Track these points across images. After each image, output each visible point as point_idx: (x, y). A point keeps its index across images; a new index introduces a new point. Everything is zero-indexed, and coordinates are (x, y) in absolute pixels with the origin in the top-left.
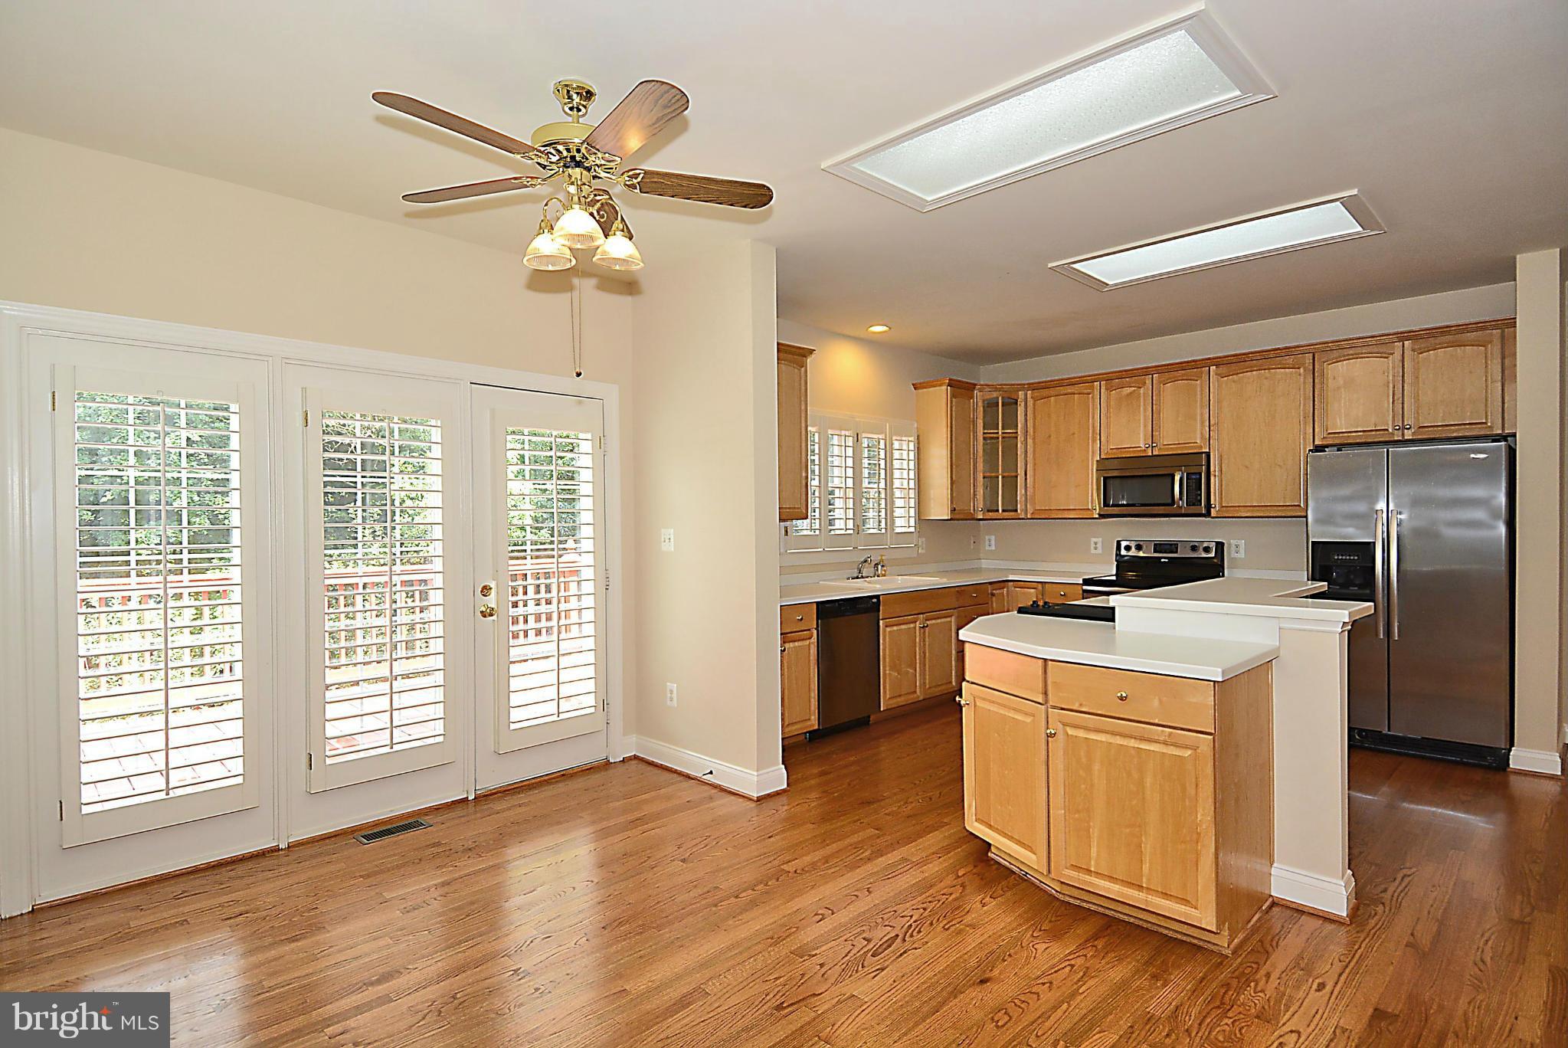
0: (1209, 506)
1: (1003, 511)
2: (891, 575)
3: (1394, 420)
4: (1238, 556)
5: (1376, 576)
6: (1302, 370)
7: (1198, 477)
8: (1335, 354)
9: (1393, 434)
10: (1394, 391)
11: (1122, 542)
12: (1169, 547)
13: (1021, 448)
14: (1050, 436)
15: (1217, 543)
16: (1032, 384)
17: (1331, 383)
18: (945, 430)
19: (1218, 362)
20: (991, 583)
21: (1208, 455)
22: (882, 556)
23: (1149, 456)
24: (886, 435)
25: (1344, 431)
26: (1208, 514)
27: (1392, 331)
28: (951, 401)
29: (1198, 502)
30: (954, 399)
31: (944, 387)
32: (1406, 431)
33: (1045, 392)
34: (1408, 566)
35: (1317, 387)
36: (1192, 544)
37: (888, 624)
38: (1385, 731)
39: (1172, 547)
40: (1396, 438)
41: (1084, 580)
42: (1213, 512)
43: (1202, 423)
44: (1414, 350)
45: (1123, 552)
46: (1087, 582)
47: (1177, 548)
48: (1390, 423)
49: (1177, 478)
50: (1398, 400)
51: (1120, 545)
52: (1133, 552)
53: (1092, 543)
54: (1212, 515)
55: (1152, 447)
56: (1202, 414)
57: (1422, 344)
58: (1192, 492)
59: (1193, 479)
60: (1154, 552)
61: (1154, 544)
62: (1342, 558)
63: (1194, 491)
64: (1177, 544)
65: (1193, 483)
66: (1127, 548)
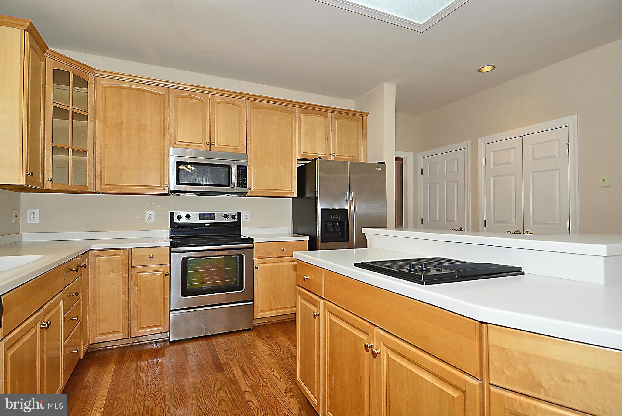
5: (349, 226)
7: (244, 168)
12: (210, 216)
15: (238, 213)
20: (82, 255)
25: (309, 152)
26: (246, 194)
28: (29, 50)
29: (245, 185)
32: (332, 156)
35: (298, 127)
36: (226, 213)
39: (212, 216)
42: (249, 193)
43: (242, 134)
44: (334, 117)
45: (176, 221)
47: (215, 217)
50: (329, 141)
51: (173, 215)
52: (184, 220)
55: (211, 145)
57: (338, 116)
58: (240, 178)
59: (241, 170)
60: (199, 220)
61: (199, 214)
62: (334, 218)
63: (242, 178)
64: (215, 214)
65: (241, 172)
66: (180, 217)
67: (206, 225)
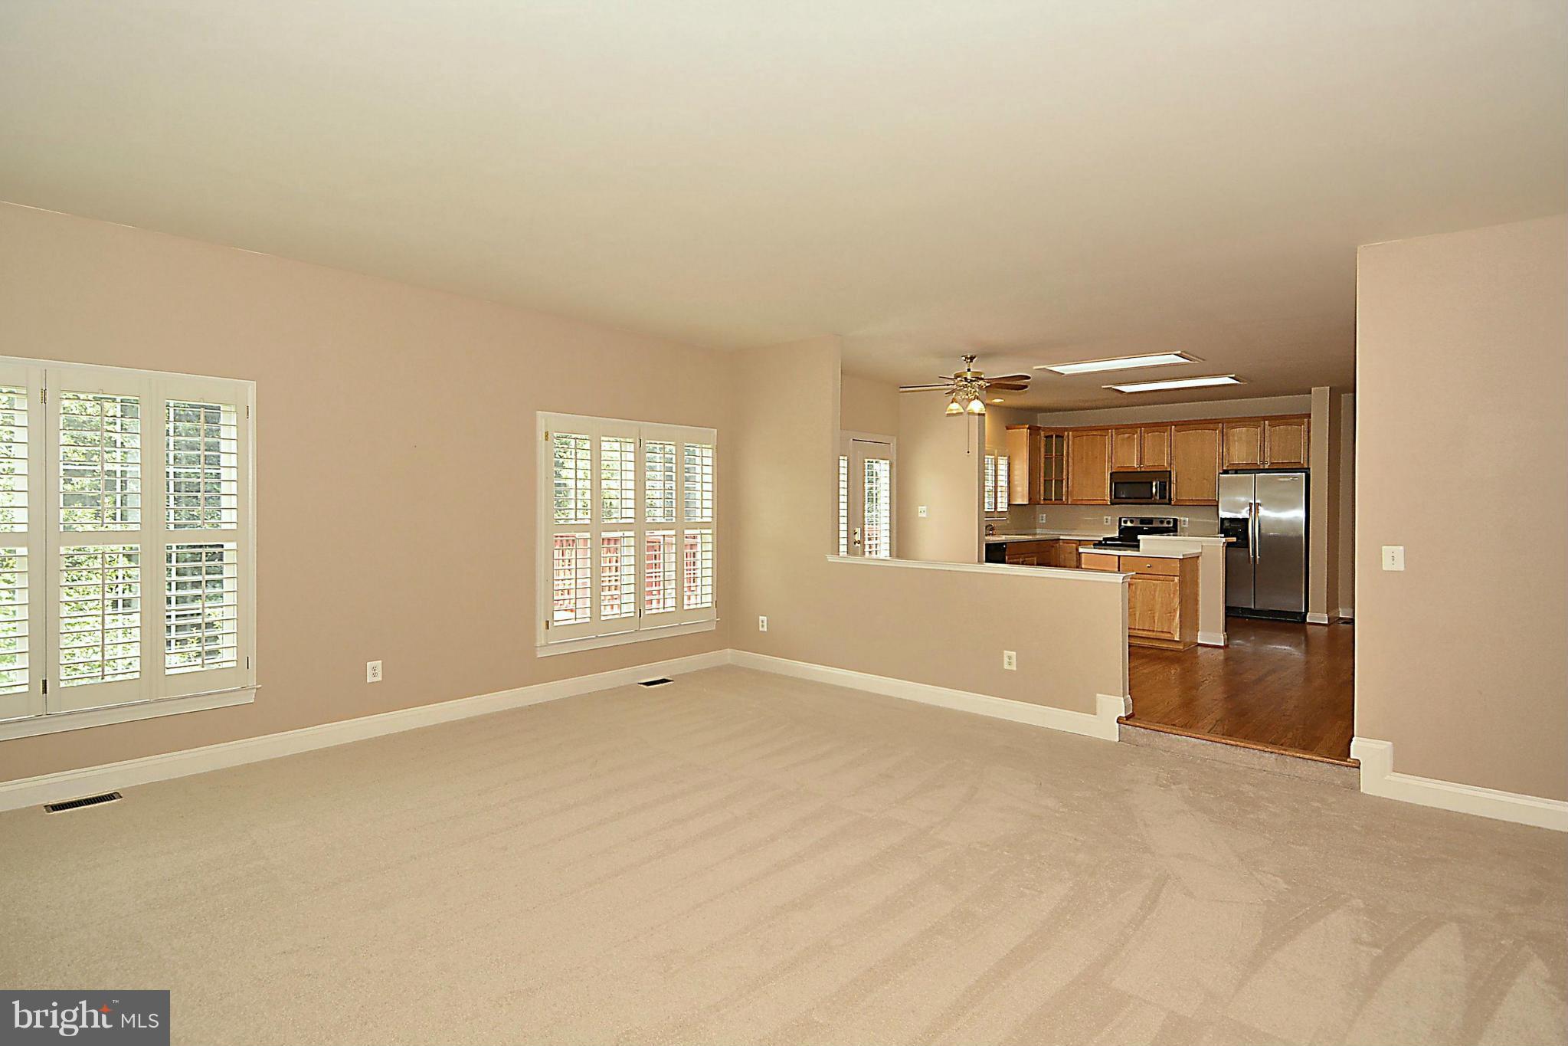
0: (1170, 499)
1: (1055, 500)
3: (1260, 459)
4: (1185, 526)
5: (1249, 535)
6: (1217, 431)
7: (1165, 484)
8: (1234, 424)
9: (1259, 466)
10: (1260, 445)
12: (1148, 521)
13: (1066, 464)
14: (1082, 459)
15: (1174, 519)
16: (1074, 428)
17: (1231, 439)
18: (1026, 454)
19: (1176, 424)
20: (1052, 540)
21: (1170, 472)
23: (1139, 472)
24: (995, 456)
25: (1237, 463)
26: (1170, 504)
27: (1262, 414)
28: (1029, 437)
29: (1165, 498)
31: (1025, 430)
32: (1265, 464)
33: (1079, 433)
34: (1263, 531)
35: (1225, 441)
36: (1161, 520)
38: (1253, 608)
39: (1150, 521)
40: (1261, 468)
42: (1173, 503)
43: (1167, 456)
44: (1269, 425)
45: (1122, 524)
46: (1105, 539)
47: (1152, 522)
48: (1258, 460)
49: (1154, 484)
50: (1262, 449)
52: (1129, 524)
53: (1106, 519)
54: (1172, 505)
55: (1141, 467)
56: (1167, 451)
57: (1273, 422)
59: (1162, 485)
60: (1140, 524)
62: (1234, 526)
63: (1162, 491)
64: (1152, 519)
65: (1162, 487)
66: (1125, 522)
67: (1145, 528)
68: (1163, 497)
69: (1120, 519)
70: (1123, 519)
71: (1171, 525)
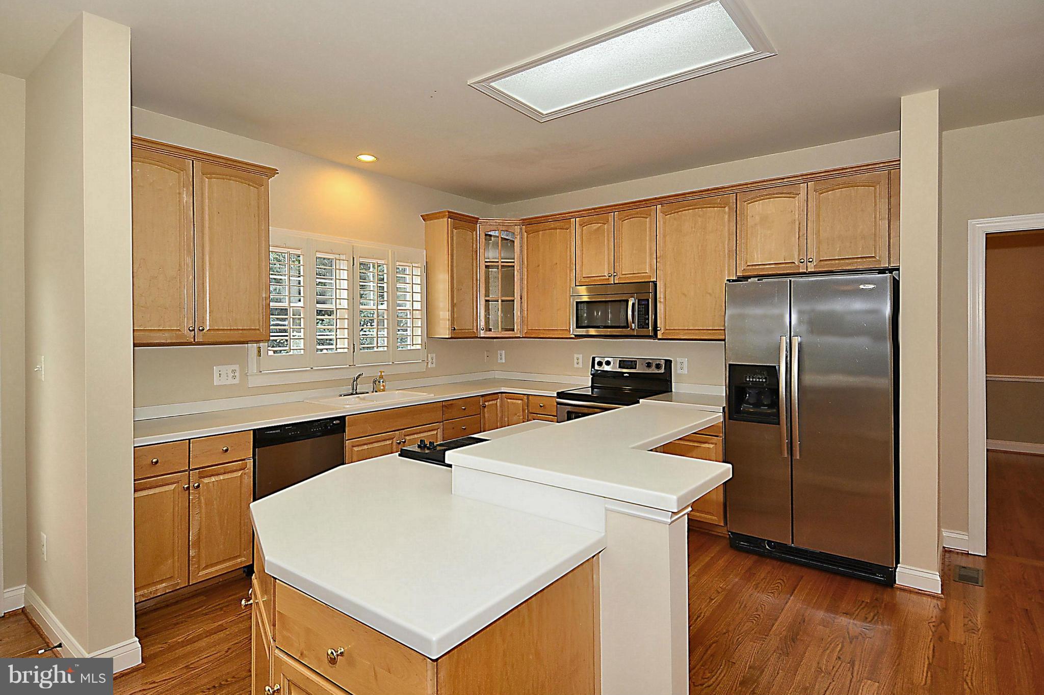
0: (656, 329)
1: (502, 330)
2: (389, 390)
3: (799, 255)
4: (682, 372)
5: (780, 397)
6: (727, 209)
7: (646, 303)
8: (753, 194)
9: (799, 266)
10: (799, 228)
11: (596, 359)
12: (630, 363)
13: (517, 275)
14: (538, 266)
15: (666, 360)
16: (526, 219)
17: (750, 222)
18: (446, 256)
19: (663, 201)
20: (482, 396)
21: (655, 283)
22: (381, 372)
23: (612, 284)
24: (388, 260)
25: (760, 263)
26: (655, 336)
27: (798, 173)
28: (452, 232)
29: (647, 325)
30: (455, 231)
31: (446, 219)
32: (809, 264)
33: (535, 227)
35: (739, 224)
36: (647, 361)
37: (355, 444)
38: (790, 543)
39: (631, 364)
40: (801, 271)
41: (558, 393)
42: (659, 335)
43: (651, 255)
44: (816, 191)
45: (597, 367)
46: (561, 395)
47: (636, 364)
48: (796, 256)
49: (630, 304)
50: (802, 236)
51: (595, 360)
52: (604, 367)
53: (575, 358)
54: (659, 337)
55: (614, 276)
56: (650, 249)
57: (823, 185)
58: (641, 316)
59: (642, 305)
60: (619, 368)
61: (620, 361)
62: (753, 381)
63: (643, 315)
64: (636, 361)
65: (642, 308)
66: (600, 364)
67: (625, 375)
68: (643, 324)
69: (594, 359)
70: (597, 360)
71: (662, 371)
